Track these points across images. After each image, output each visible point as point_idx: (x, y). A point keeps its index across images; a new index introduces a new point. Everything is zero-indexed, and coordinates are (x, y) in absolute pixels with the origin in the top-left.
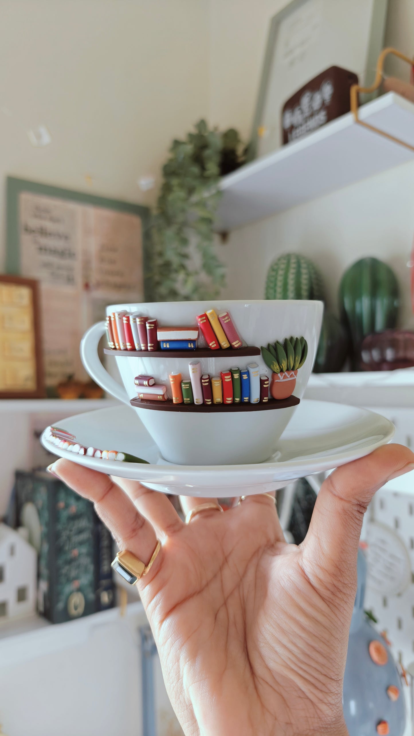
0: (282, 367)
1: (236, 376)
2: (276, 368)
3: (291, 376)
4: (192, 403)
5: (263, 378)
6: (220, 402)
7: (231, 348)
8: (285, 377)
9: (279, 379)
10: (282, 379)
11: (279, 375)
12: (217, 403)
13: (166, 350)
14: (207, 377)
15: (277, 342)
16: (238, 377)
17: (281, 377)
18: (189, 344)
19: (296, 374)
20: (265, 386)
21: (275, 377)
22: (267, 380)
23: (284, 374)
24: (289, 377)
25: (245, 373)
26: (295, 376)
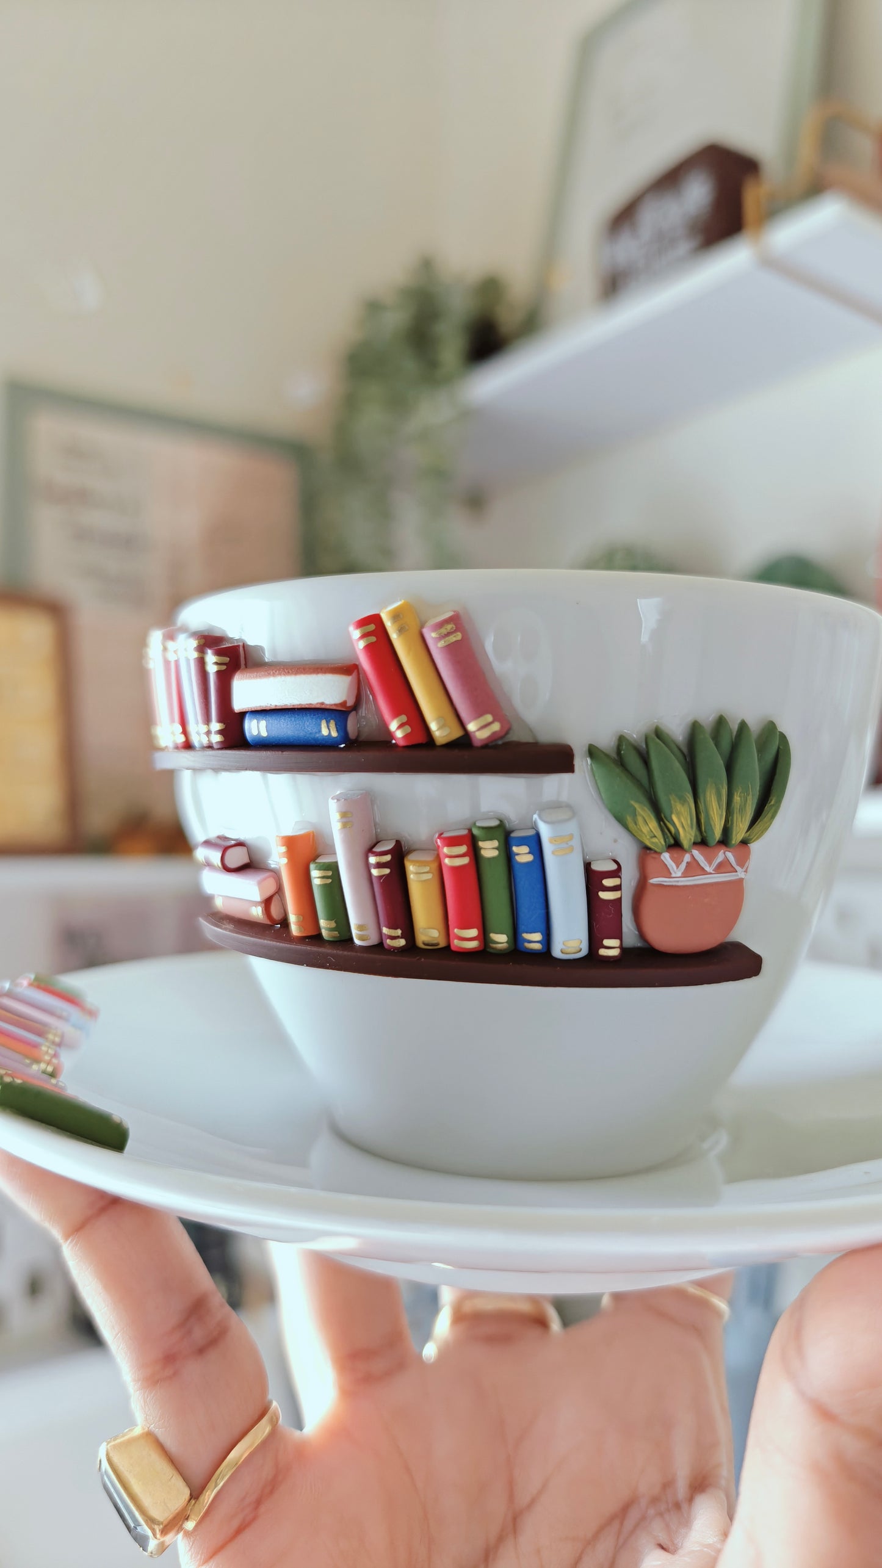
0: (673, 830)
1: (489, 849)
2: (649, 828)
3: (723, 867)
4: (346, 940)
5: (597, 867)
6: (437, 944)
7: (464, 741)
8: (693, 868)
9: (668, 873)
10: (679, 874)
11: (666, 857)
12: (425, 944)
13: (262, 745)
14: (389, 846)
15: (658, 734)
16: (495, 853)
17: (675, 867)
18: (324, 724)
19: (743, 861)
20: (604, 895)
21: (651, 865)
22: (616, 873)
23: (687, 858)
24: (708, 869)
25: (522, 841)
26: (738, 868)
